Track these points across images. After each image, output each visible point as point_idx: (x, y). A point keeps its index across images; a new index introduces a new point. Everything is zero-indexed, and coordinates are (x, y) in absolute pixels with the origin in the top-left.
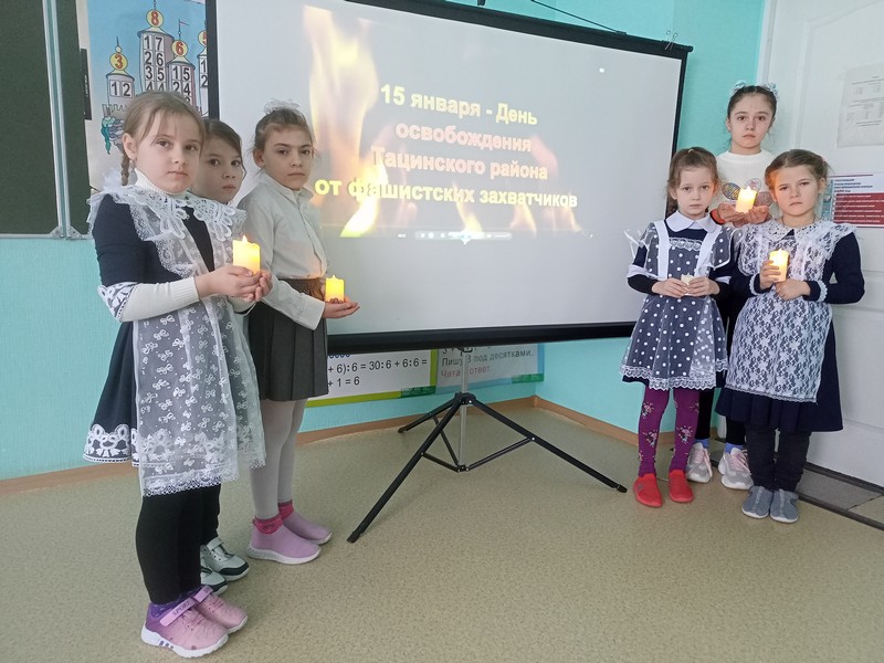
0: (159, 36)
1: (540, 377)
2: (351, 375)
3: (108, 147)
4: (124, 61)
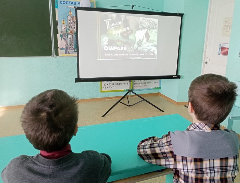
0: (71, 16)
1: (160, 88)
2: (112, 86)
3: (62, 39)
4: (64, 22)
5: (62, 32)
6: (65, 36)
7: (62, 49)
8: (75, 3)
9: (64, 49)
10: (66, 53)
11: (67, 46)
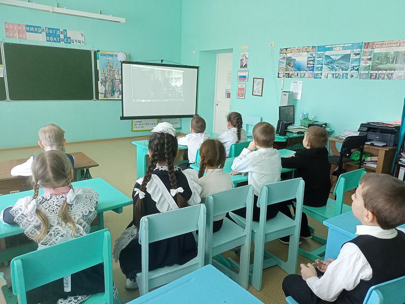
0: (109, 66)
1: (181, 128)
2: (142, 126)
3: (101, 85)
4: (104, 71)
5: (101, 79)
6: (104, 82)
8: (112, 55)
9: (103, 94)
10: (105, 97)
11: (106, 91)
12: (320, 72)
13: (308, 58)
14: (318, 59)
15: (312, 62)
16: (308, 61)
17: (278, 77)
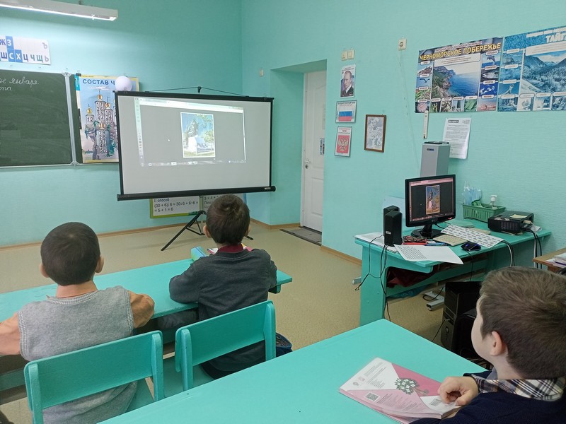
0: (101, 102)
2: (170, 207)
3: (87, 137)
4: (91, 111)
5: (87, 127)
6: (92, 132)
7: (89, 152)
8: (107, 82)
9: (91, 152)
10: (94, 158)
11: (96, 146)
12: (513, 96)
13: (484, 65)
14: (507, 67)
15: (491, 75)
16: (484, 72)
17: (417, 111)
